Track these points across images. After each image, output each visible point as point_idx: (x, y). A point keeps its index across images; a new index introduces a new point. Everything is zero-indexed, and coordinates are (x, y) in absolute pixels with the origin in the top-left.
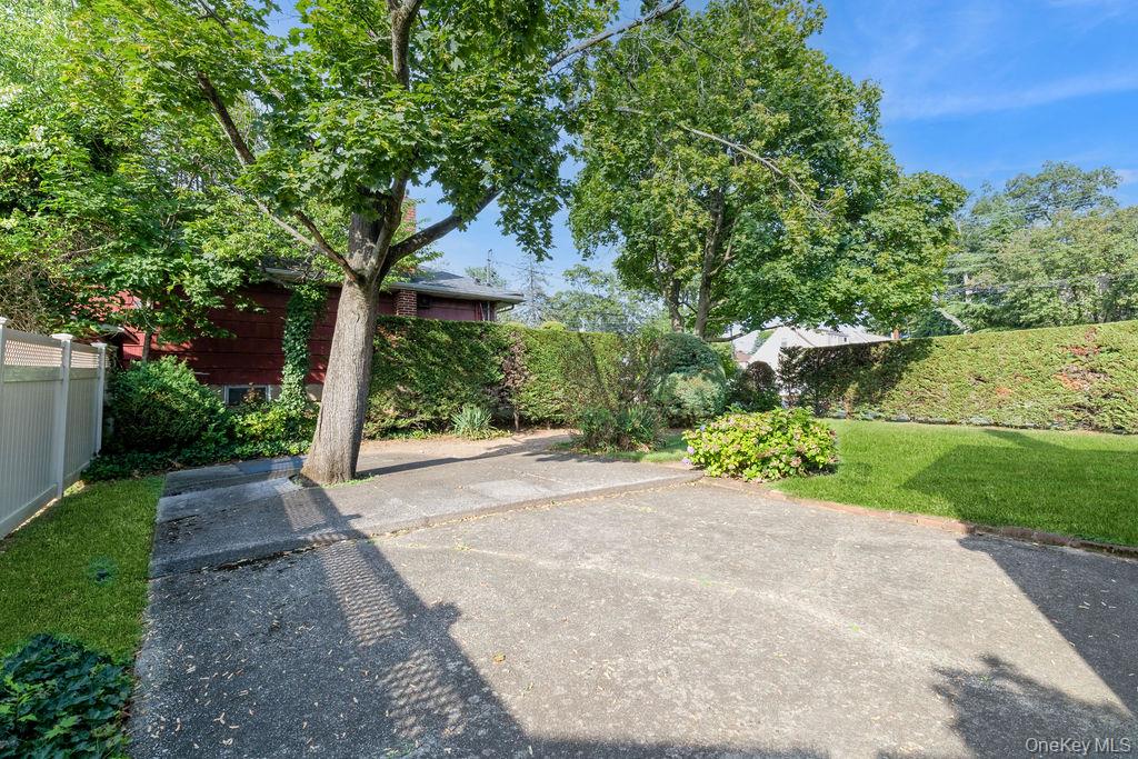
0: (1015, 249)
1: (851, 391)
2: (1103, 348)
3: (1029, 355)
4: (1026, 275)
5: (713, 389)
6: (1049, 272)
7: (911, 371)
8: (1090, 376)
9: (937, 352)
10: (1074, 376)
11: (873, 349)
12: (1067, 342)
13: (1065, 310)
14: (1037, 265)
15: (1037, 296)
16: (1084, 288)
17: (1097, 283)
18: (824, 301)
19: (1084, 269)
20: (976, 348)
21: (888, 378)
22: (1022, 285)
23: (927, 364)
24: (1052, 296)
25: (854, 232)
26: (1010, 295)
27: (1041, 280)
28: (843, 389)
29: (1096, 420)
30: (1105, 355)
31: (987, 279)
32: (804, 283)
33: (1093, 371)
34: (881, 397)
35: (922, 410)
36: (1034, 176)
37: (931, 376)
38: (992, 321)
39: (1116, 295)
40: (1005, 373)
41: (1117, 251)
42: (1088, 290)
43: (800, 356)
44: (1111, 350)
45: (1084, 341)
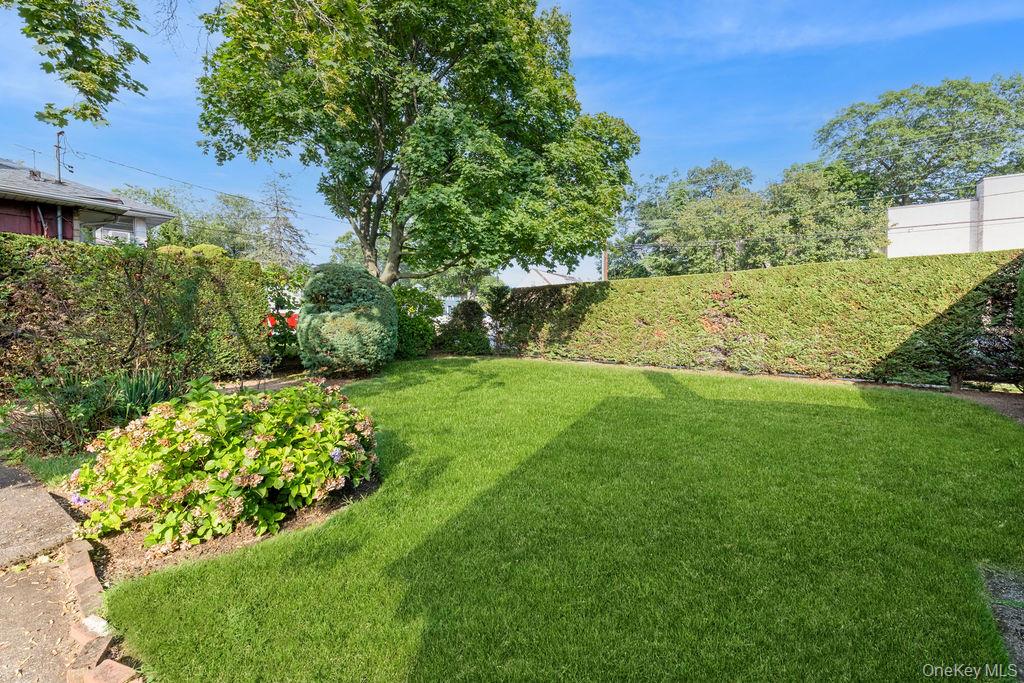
0: (687, 218)
1: (544, 332)
2: (737, 294)
3: (680, 299)
4: (692, 238)
5: (373, 330)
6: (708, 236)
7: (592, 312)
8: (725, 320)
9: (612, 294)
10: (714, 319)
11: (564, 290)
12: (710, 288)
13: (716, 266)
14: (699, 230)
15: (700, 254)
16: (728, 250)
17: (737, 245)
18: (501, 236)
19: (729, 235)
20: (641, 292)
21: (573, 320)
22: (691, 244)
23: (604, 306)
24: (709, 254)
25: (536, 164)
26: (683, 252)
27: (702, 241)
28: (539, 328)
29: (729, 361)
30: (737, 300)
31: (669, 239)
32: (478, 214)
33: (728, 315)
34: (569, 338)
35: (598, 350)
36: (704, 169)
37: (606, 317)
38: (670, 271)
39: (747, 256)
40: (662, 316)
41: (750, 222)
42: (731, 251)
43: (509, 296)
44: (742, 296)
45: (722, 287)
